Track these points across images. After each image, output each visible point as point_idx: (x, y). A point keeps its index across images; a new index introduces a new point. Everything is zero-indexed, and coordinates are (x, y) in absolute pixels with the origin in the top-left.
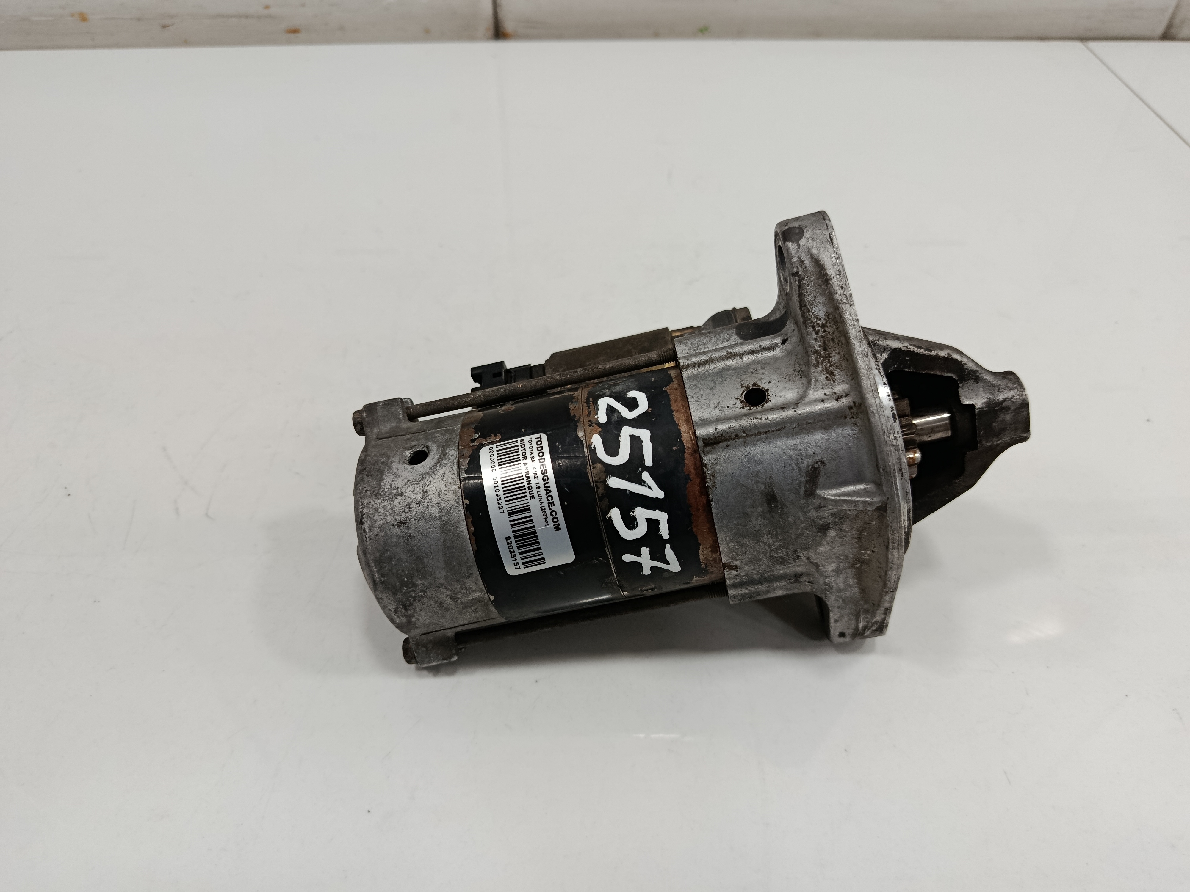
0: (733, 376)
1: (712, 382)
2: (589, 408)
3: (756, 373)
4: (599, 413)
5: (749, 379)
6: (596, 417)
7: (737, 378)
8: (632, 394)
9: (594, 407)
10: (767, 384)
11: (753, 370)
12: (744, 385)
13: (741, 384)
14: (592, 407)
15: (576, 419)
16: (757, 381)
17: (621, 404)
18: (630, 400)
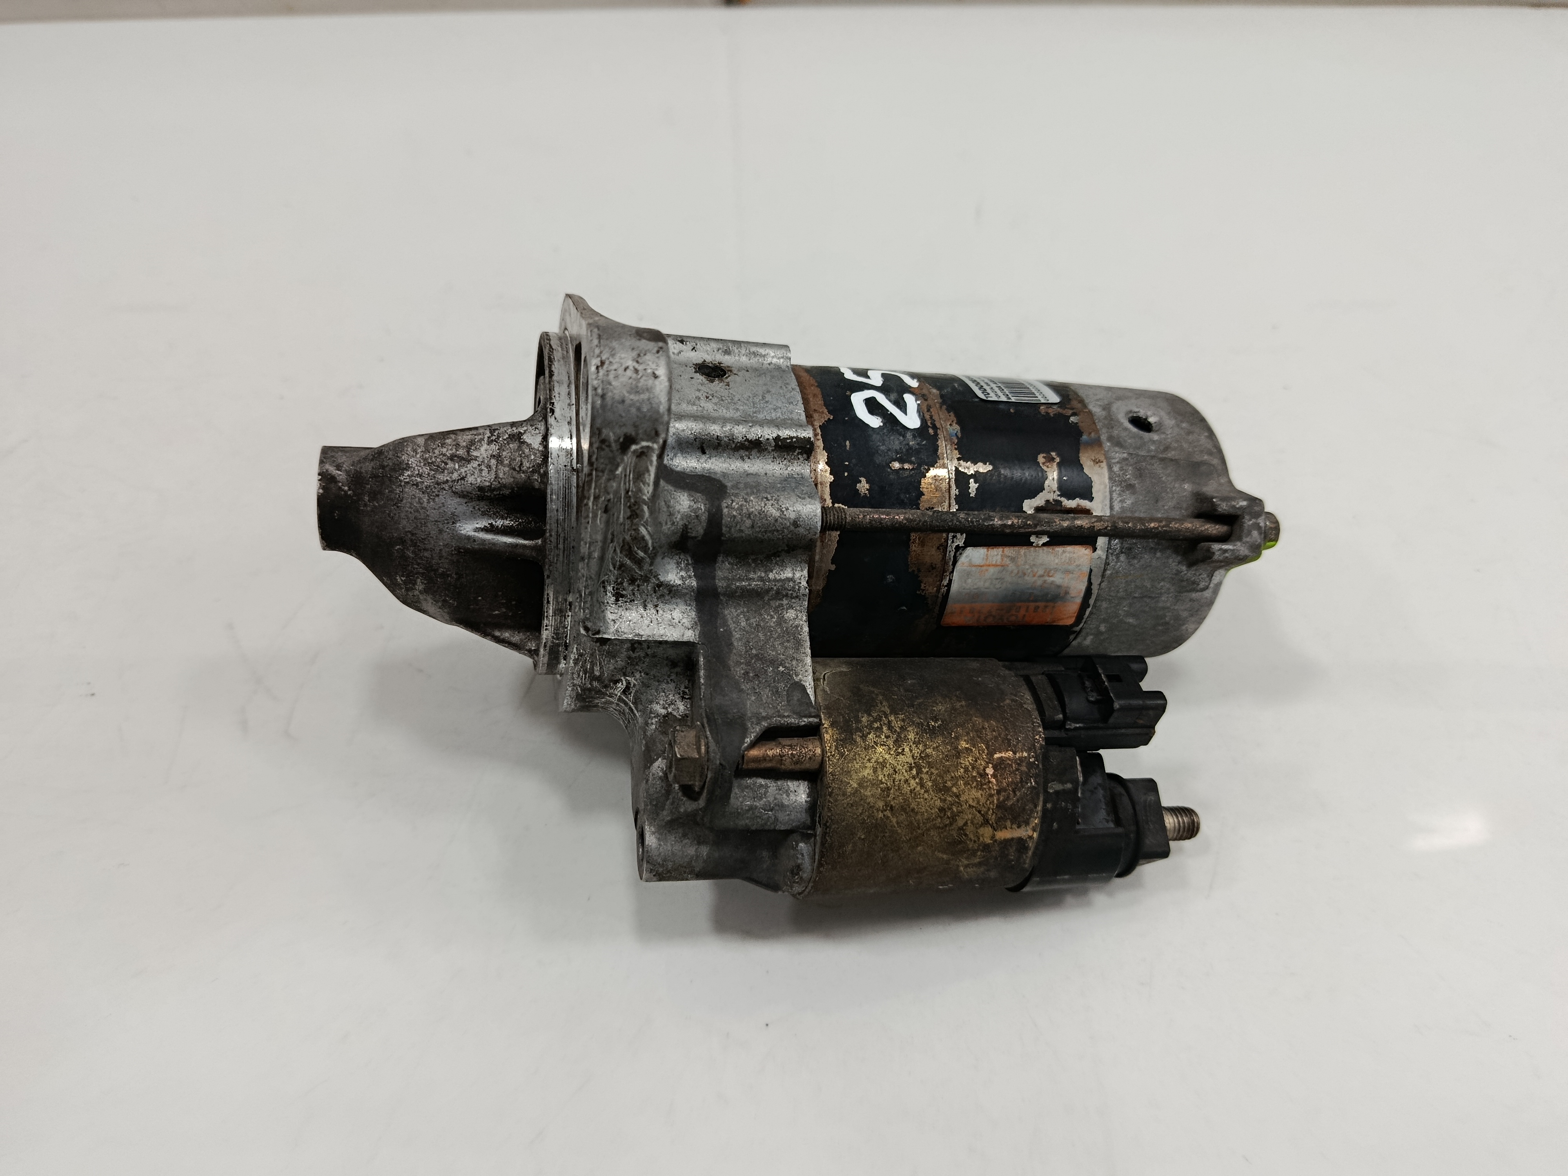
0: (739, 400)
1: (767, 400)
2: (931, 417)
3: (707, 393)
4: (916, 406)
5: (718, 388)
6: (919, 402)
7: (734, 396)
8: (875, 422)
9: (924, 416)
10: (695, 378)
11: (711, 399)
12: (726, 384)
13: (729, 386)
14: (927, 417)
15: (945, 407)
16: (708, 384)
17: (888, 411)
18: (877, 411)
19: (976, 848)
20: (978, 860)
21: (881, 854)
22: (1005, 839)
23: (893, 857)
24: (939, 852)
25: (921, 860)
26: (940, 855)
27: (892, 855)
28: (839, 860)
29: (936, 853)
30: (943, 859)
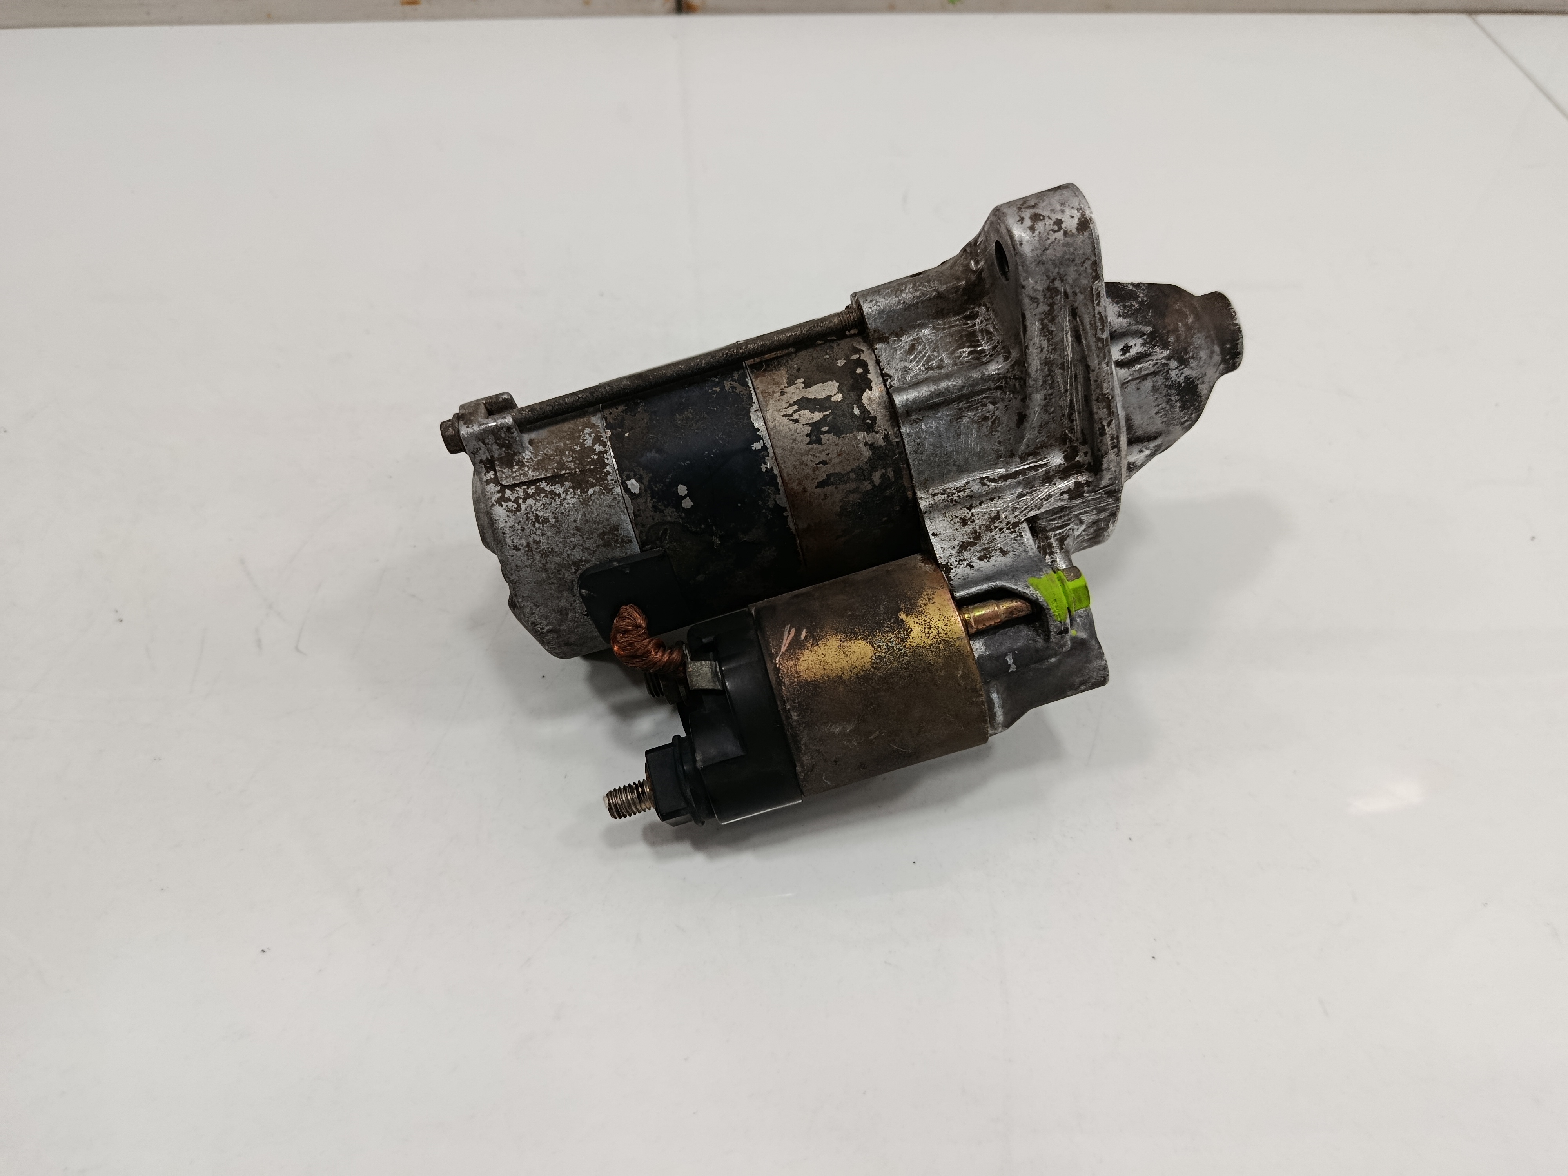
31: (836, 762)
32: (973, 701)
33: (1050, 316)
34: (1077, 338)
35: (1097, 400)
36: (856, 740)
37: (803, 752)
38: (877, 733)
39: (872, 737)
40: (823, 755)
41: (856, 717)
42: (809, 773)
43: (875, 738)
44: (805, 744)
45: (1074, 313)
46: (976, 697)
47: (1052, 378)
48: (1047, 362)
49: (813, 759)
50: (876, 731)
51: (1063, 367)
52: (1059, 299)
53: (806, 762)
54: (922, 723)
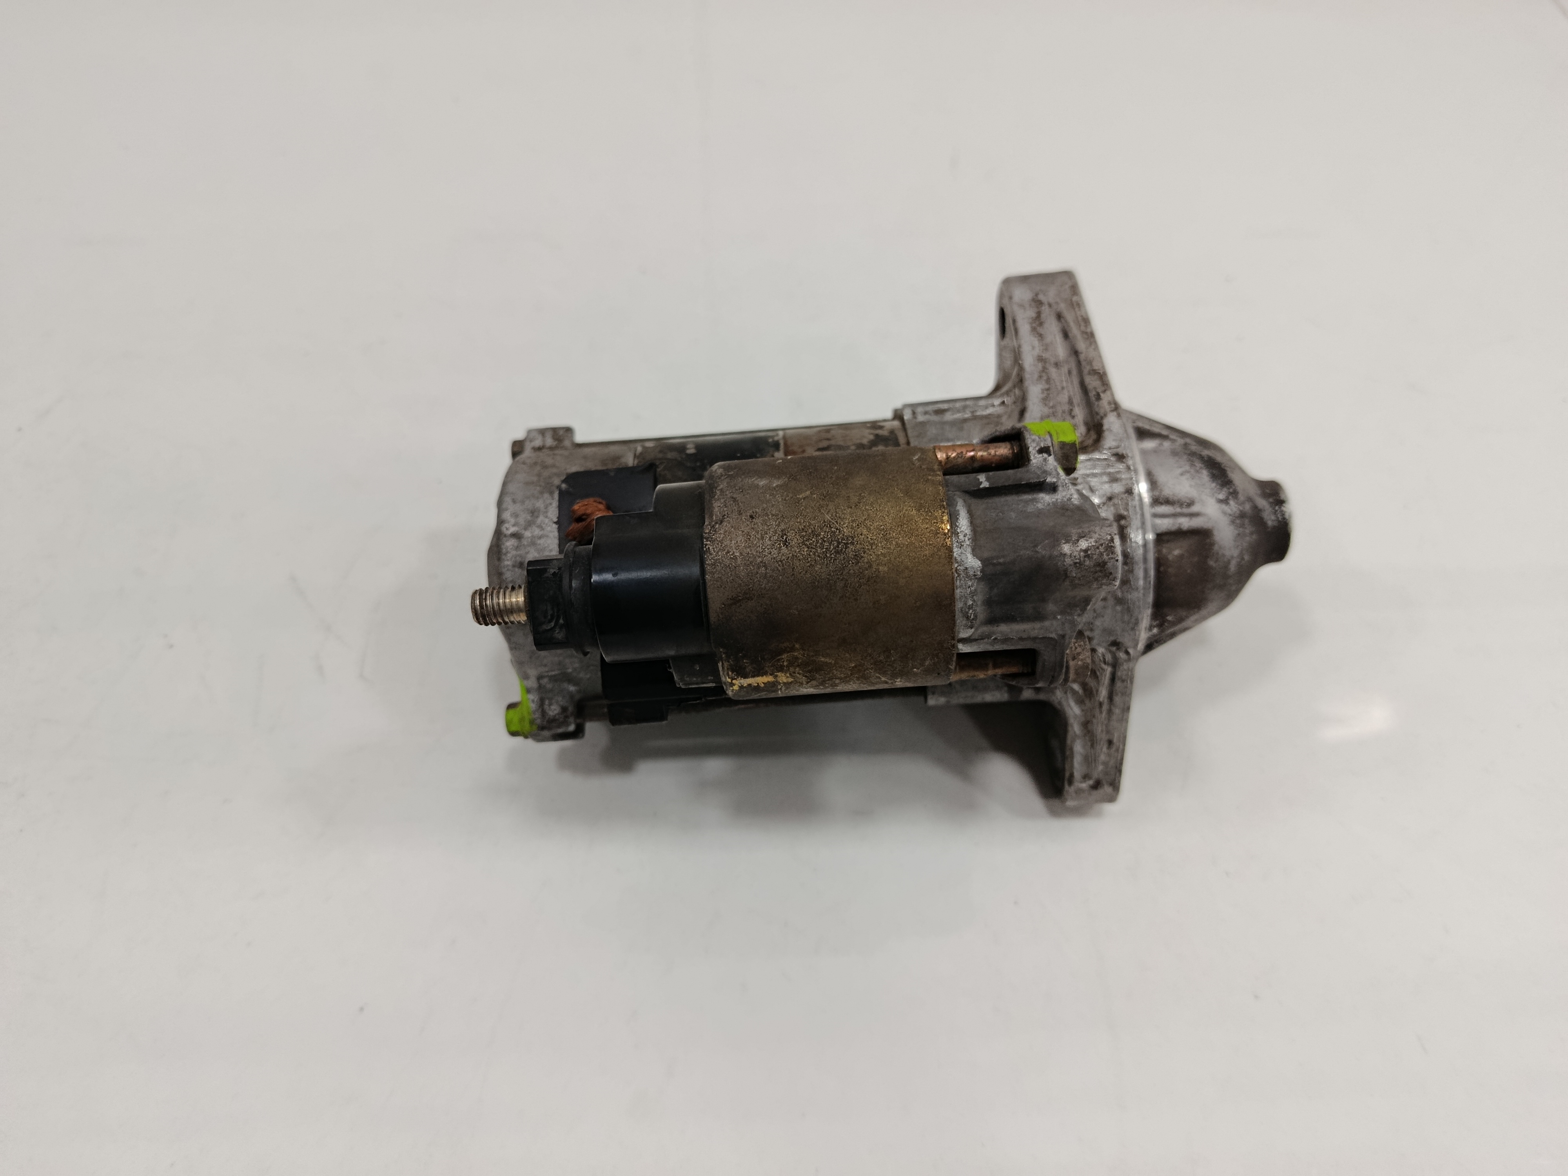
19: (791, 668)
20: (783, 657)
21: (893, 659)
22: (762, 676)
23: (879, 657)
24: (831, 663)
25: (847, 655)
26: (828, 660)
27: (881, 658)
28: (937, 652)
29: (833, 662)
30: (823, 657)
31: (752, 517)
32: (928, 479)
33: (1038, 321)
34: (1066, 335)
35: (1089, 373)
36: (782, 496)
37: (716, 497)
38: (808, 493)
39: (801, 496)
40: (738, 504)
41: (788, 476)
42: (717, 526)
43: (804, 499)
44: (721, 490)
45: (1059, 317)
46: (933, 476)
47: (1047, 373)
48: (1040, 359)
49: (726, 507)
50: (806, 491)
51: (1057, 365)
52: (1045, 309)
53: (716, 509)
54: (864, 493)
